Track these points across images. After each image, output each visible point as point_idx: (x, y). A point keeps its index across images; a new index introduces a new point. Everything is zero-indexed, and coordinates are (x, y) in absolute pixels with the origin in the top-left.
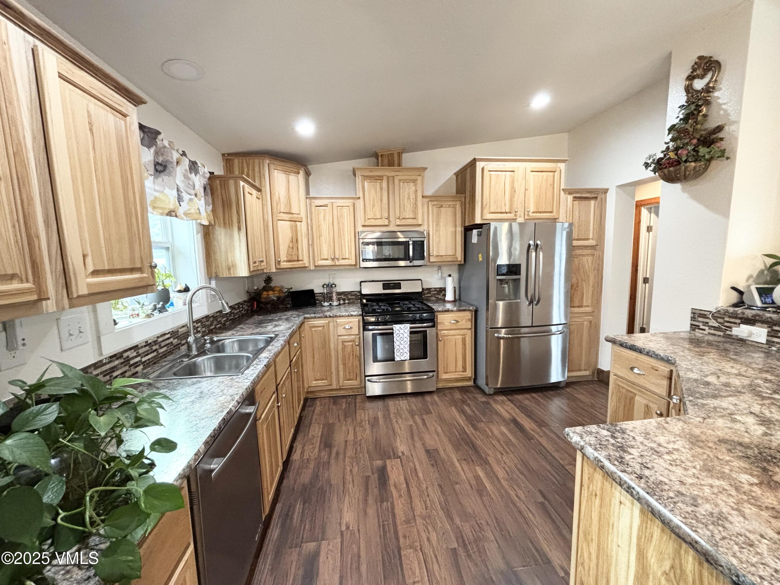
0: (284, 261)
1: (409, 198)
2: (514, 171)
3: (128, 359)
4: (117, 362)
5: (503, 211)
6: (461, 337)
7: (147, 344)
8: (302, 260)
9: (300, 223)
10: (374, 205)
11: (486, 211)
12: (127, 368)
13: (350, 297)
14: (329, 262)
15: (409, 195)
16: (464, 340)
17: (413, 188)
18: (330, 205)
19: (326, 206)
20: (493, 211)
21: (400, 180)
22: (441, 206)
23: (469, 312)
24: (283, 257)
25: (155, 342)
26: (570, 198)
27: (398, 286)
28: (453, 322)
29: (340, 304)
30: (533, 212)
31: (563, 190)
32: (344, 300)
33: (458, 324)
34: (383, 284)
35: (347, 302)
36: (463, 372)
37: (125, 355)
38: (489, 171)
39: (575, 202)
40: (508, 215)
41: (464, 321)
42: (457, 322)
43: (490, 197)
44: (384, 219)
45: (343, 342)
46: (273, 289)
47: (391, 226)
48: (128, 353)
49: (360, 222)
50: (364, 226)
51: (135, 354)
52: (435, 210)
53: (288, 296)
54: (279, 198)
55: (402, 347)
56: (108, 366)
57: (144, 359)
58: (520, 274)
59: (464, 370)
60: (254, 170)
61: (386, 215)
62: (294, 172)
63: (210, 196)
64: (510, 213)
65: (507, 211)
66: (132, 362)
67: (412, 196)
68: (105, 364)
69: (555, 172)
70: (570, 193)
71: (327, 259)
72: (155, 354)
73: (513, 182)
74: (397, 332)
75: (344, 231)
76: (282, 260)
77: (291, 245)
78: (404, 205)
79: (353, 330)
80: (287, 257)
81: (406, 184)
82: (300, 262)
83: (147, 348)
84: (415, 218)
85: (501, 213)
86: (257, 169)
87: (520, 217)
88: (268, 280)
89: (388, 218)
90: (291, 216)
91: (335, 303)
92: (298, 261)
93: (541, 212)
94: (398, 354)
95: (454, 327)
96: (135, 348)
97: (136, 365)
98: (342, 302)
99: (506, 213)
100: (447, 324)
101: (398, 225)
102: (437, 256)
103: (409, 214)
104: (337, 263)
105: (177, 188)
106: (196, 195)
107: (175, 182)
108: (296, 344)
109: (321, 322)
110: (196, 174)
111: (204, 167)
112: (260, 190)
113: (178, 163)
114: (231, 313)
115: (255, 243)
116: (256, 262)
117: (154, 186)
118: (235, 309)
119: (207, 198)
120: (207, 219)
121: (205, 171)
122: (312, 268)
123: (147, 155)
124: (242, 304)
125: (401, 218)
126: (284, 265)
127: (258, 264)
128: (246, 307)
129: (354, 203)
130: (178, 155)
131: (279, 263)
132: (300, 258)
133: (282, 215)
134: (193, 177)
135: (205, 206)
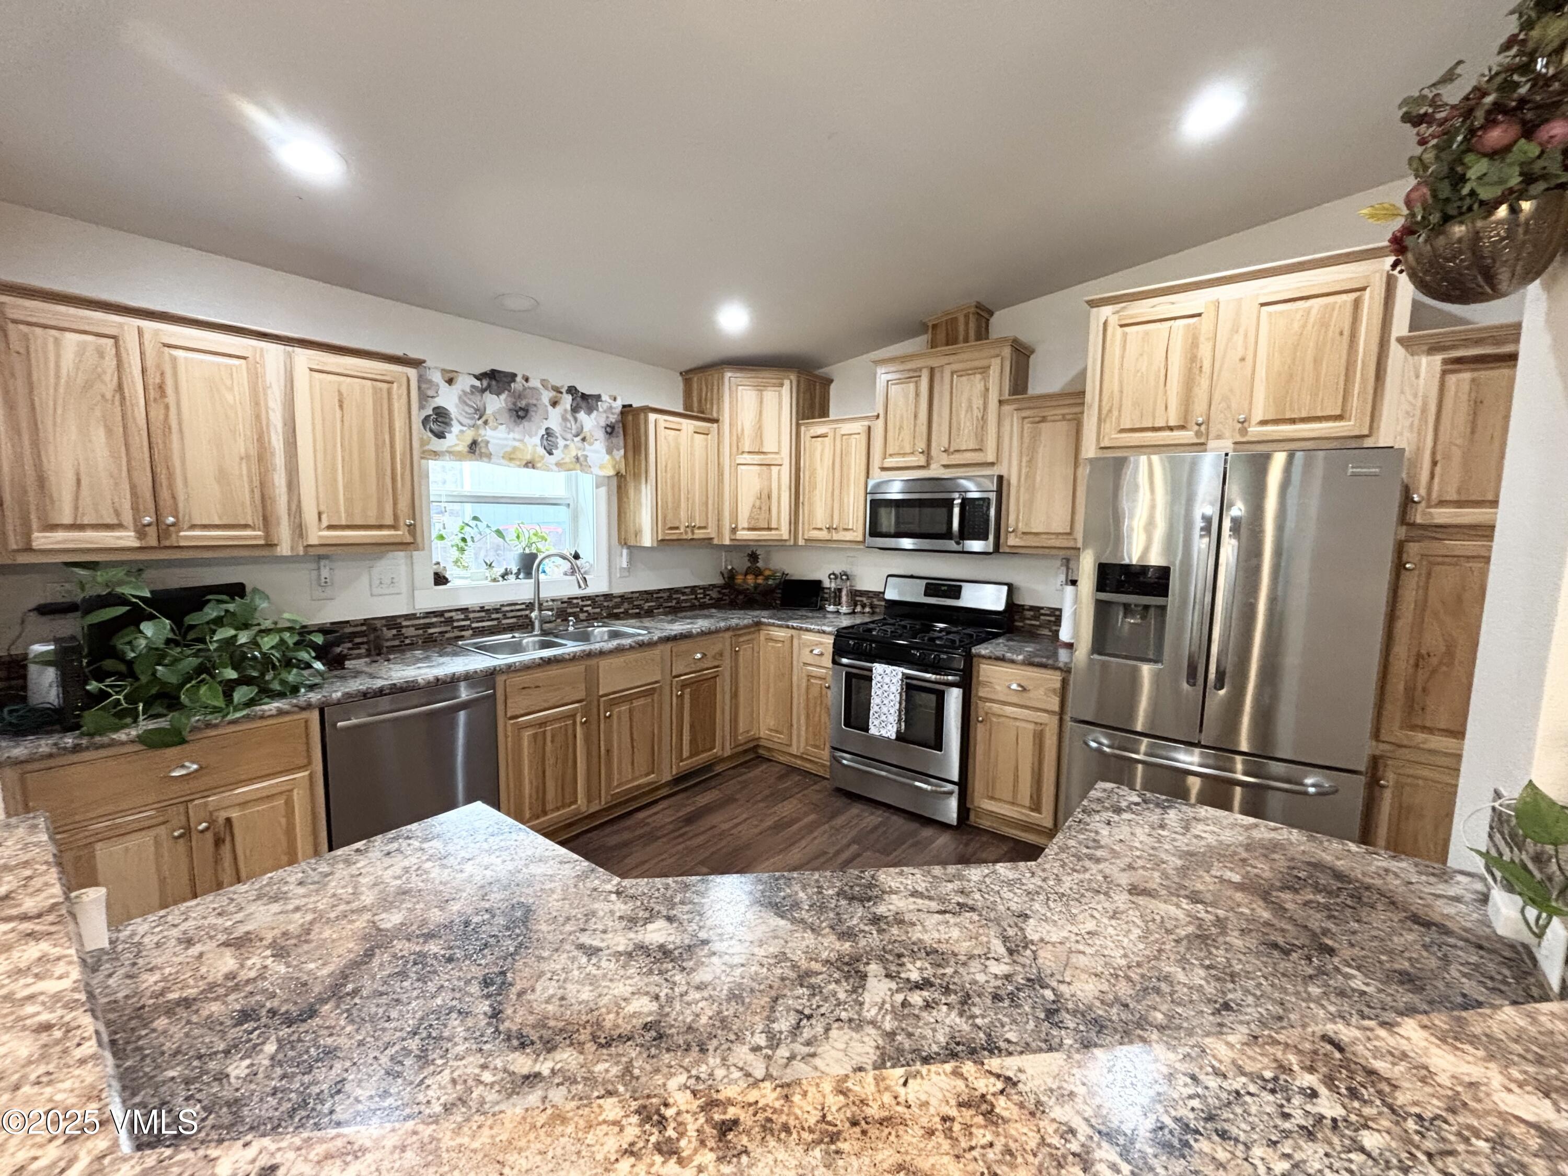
0: (744, 529)
1: (970, 408)
2: (1199, 315)
3: (450, 620)
4: (434, 620)
5: (1161, 423)
6: (1031, 727)
7: (482, 609)
8: (776, 529)
9: (776, 468)
10: (901, 428)
11: (1107, 427)
12: (449, 628)
13: (876, 602)
14: (823, 535)
15: (970, 401)
16: (1039, 737)
17: (980, 386)
18: (831, 435)
19: (824, 436)
20: (1128, 426)
21: (952, 373)
22: (1044, 419)
23: (1058, 673)
24: (743, 522)
25: (497, 610)
26: (1430, 365)
27: (955, 592)
28: (1014, 686)
29: (854, 613)
30: (1263, 423)
31: (1400, 340)
32: (864, 606)
33: (1025, 695)
34: (927, 584)
35: (867, 610)
36: (1032, 810)
37: (447, 615)
38: (1122, 326)
39: (1452, 379)
40: (1176, 433)
41: (1041, 691)
42: (1024, 689)
43: (1121, 392)
44: (917, 453)
45: (810, 677)
46: (758, 573)
47: (933, 466)
48: (453, 614)
49: (876, 462)
50: (883, 469)
51: (462, 617)
52: (1027, 426)
53: (777, 586)
54: (743, 430)
55: (885, 709)
56: (422, 621)
57: (474, 625)
58: (1166, 595)
59: (1036, 807)
60: (712, 390)
61: (921, 445)
62: (774, 385)
63: (622, 437)
64: (1182, 427)
65: (1172, 423)
66: (455, 624)
67: (978, 403)
68: (419, 618)
69: (1364, 289)
70: (1433, 350)
71: (820, 529)
72: (495, 623)
73: (1194, 345)
74: (879, 678)
75: (849, 480)
76: (740, 527)
77: (757, 504)
78: (959, 424)
79: (823, 658)
80: (749, 523)
81: (964, 378)
82: (773, 532)
83: (483, 614)
84: (981, 450)
85: (1155, 429)
86: (715, 388)
87: (1219, 437)
88: (753, 557)
89: (927, 452)
90: (762, 456)
91: (844, 609)
92: (769, 529)
93: (1293, 421)
94: (877, 722)
95: (1014, 699)
96: (464, 610)
97: (462, 628)
98: (858, 609)
99: (1171, 429)
100: (998, 688)
101: (946, 466)
102: (1024, 533)
103: (966, 440)
104: (836, 536)
105: (549, 433)
106: (584, 439)
107: (540, 428)
108: (699, 656)
109: (781, 634)
110: (590, 410)
111: (615, 399)
112: (716, 421)
113: (554, 404)
114: (670, 598)
115: (679, 501)
116: (677, 528)
117: (511, 435)
118: (684, 594)
119: (614, 440)
120: (614, 467)
121: (614, 404)
122: (801, 542)
123: (495, 403)
124: (705, 588)
125: (952, 450)
126: (743, 535)
127: (682, 530)
128: (714, 594)
129: (869, 428)
130: (554, 393)
131: (734, 530)
132: (774, 525)
133: (745, 456)
134: (582, 415)
135: (609, 451)
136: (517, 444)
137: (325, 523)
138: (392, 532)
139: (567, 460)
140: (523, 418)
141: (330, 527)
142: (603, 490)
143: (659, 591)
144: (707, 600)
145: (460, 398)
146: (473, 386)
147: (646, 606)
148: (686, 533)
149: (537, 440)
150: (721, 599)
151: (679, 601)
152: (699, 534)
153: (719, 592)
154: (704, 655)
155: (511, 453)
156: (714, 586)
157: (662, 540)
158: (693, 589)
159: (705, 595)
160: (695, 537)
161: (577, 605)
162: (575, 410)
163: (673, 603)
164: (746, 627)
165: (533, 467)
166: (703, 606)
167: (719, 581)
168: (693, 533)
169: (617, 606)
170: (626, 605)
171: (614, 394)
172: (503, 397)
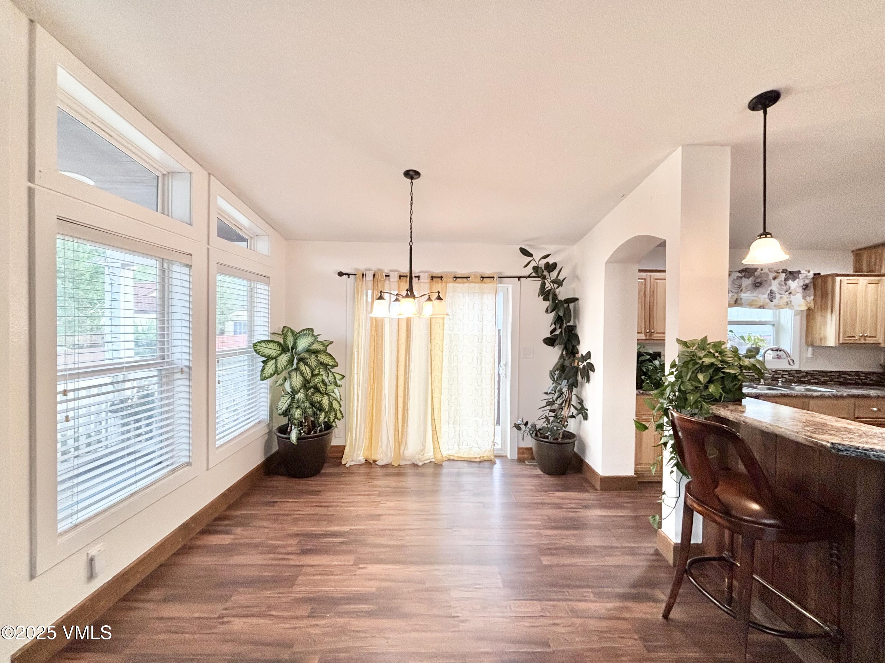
86: (884, 257)
105: (771, 292)
106: (790, 293)
110: (794, 280)
111: (809, 272)
113: (775, 278)
114: (840, 377)
115: (856, 322)
116: (854, 337)
117: (752, 295)
118: (850, 375)
119: (808, 292)
120: (807, 306)
121: (809, 274)
123: (747, 282)
124: (867, 373)
127: (857, 338)
128: (874, 378)
130: (776, 274)
134: (790, 282)
135: (804, 298)
136: (754, 298)
139: (781, 304)
140: (758, 287)
142: (798, 317)
143: (832, 372)
144: (868, 381)
145: (732, 281)
146: (738, 276)
147: (823, 379)
148: (860, 340)
149: (766, 296)
151: (846, 379)
152: (870, 341)
153: (879, 377)
154: (879, 409)
155: (750, 302)
156: (874, 373)
157: (842, 343)
158: (857, 373)
159: (867, 378)
160: (867, 342)
161: (780, 374)
162: (786, 280)
163: (843, 380)
165: (764, 308)
166: (866, 384)
167: (878, 370)
168: (865, 340)
169: (803, 377)
170: (809, 377)
171: (808, 269)
172: (750, 279)
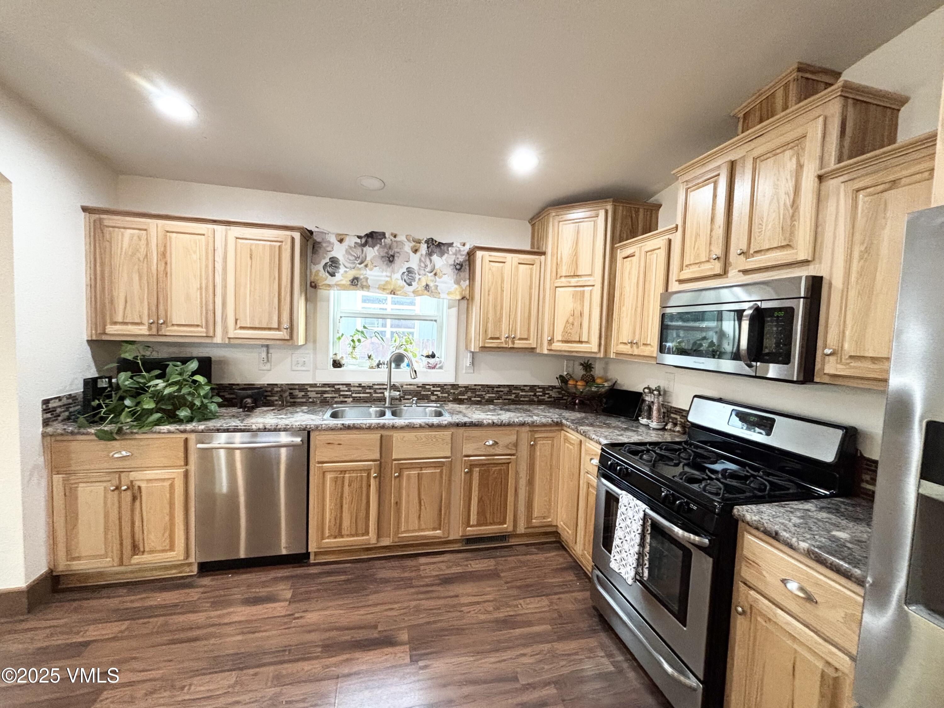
0: (558, 341)
1: (776, 194)
3: (338, 391)
4: (328, 389)
6: (819, 665)
7: (360, 386)
8: (587, 342)
9: (590, 288)
10: (698, 233)
12: (337, 395)
13: (687, 422)
14: (628, 349)
15: (777, 187)
16: (831, 689)
18: (637, 254)
19: (632, 255)
21: (756, 160)
24: (558, 336)
25: (370, 387)
28: (792, 586)
29: (664, 429)
32: (675, 425)
33: (812, 607)
35: (678, 428)
37: (337, 387)
41: (838, 615)
42: (811, 598)
44: (712, 260)
45: (589, 484)
46: (593, 381)
47: (731, 273)
48: (341, 386)
49: (673, 277)
50: (681, 281)
51: (346, 389)
52: (862, 200)
53: (606, 394)
54: (561, 258)
55: (626, 546)
56: (320, 389)
57: (354, 395)
60: (544, 229)
61: (718, 250)
62: (592, 217)
63: (468, 271)
66: (342, 393)
67: (787, 186)
68: (319, 387)
71: (625, 344)
72: (368, 395)
74: (623, 513)
76: (555, 340)
77: (571, 320)
80: (563, 336)
82: (584, 345)
83: (360, 389)
84: (788, 246)
86: (546, 227)
88: (587, 366)
89: (724, 258)
90: (577, 279)
91: (654, 424)
92: (580, 342)
95: (794, 607)
96: (348, 385)
97: (346, 396)
98: (669, 426)
100: (770, 577)
102: (851, 357)
103: (770, 237)
105: (410, 271)
106: (435, 274)
107: (402, 267)
108: (491, 442)
109: (574, 436)
110: (442, 254)
111: (464, 245)
112: (544, 253)
113: (416, 251)
114: (510, 393)
115: (501, 317)
116: (498, 338)
117: (384, 274)
118: (523, 390)
119: (462, 274)
120: (461, 294)
121: (462, 248)
122: (612, 356)
123: (371, 252)
124: (544, 388)
125: (752, 251)
126: (558, 346)
127: (503, 340)
128: (553, 394)
129: (670, 241)
130: (414, 244)
131: (551, 342)
132: (584, 339)
133: (563, 279)
134: (435, 257)
135: (457, 282)
136: (388, 279)
137: (238, 326)
138: (277, 333)
139: (419, 289)
140: (391, 261)
141: (242, 328)
142: (454, 310)
143: (499, 386)
144: (546, 398)
145: (346, 251)
146: (356, 243)
147: (488, 396)
148: (506, 342)
149: (398, 276)
150: (561, 399)
151: (517, 395)
152: (519, 344)
153: (559, 393)
154: (496, 443)
155: (384, 285)
156: (553, 387)
157: (482, 347)
158: (533, 388)
159: (544, 394)
160: (516, 346)
161: (429, 390)
162: (430, 254)
163: (513, 397)
164: (544, 425)
165: (394, 294)
166: (541, 402)
167: (556, 383)
168: (513, 343)
169: (462, 393)
170: (469, 394)
172: (376, 248)
